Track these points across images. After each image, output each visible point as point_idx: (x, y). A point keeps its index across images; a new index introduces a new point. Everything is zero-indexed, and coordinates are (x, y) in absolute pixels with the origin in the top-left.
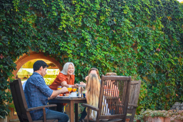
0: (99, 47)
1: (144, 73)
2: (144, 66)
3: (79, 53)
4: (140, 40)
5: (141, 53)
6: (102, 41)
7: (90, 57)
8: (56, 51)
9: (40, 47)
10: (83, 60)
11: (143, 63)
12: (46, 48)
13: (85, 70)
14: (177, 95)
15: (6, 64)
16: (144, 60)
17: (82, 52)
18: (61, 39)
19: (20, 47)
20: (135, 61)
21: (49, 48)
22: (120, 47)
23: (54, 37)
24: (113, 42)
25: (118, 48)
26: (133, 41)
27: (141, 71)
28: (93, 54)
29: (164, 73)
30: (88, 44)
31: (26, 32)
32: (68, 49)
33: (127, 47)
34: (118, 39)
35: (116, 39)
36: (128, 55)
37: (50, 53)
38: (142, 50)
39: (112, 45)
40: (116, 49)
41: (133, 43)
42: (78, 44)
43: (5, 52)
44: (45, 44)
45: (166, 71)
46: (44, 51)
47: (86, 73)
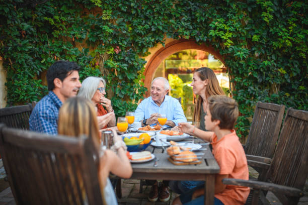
0: (293, 21)
6: (302, 9)
7: (273, 43)
9: (179, 31)
10: (259, 49)
12: (191, 32)
13: (261, 66)
15: (123, 61)
18: (215, 14)
21: (196, 32)
23: (204, 12)
28: (278, 36)
30: (268, 17)
31: (155, 7)
32: (225, 31)
37: (198, 40)
43: (121, 42)
44: (187, 26)
46: (187, 37)
47: (264, 71)
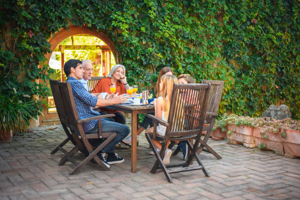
0: (168, 18)
1: (232, 56)
2: (233, 45)
3: (138, 28)
4: (229, 7)
5: (229, 26)
6: (172, 10)
7: (155, 34)
8: (106, 25)
9: (84, 20)
10: (145, 38)
11: (231, 41)
12: (93, 21)
13: (147, 52)
14: (277, 87)
15: (37, 45)
16: (232, 37)
17: (143, 26)
18: (113, 8)
19: (56, 20)
20: (219, 38)
21: (96, 20)
22: (199, 18)
23: (104, 5)
24: (189, 10)
25: (195, 19)
26: (217, 8)
27: (228, 52)
28: (159, 29)
29: (260, 55)
30: (153, 14)
32: (123, 23)
33: (209, 18)
34: (196, 6)
35: (193, 6)
36: (209, 29)
37: (98, 28)
38: (230, 22)
39: (187, 14)
40: (193, 21)
41: (218, 12)
42: (138, 14)
43: (35, 27)
44: (90, 15)
45: (264, 52)
46: (90, 25)
47: (149, 55)
